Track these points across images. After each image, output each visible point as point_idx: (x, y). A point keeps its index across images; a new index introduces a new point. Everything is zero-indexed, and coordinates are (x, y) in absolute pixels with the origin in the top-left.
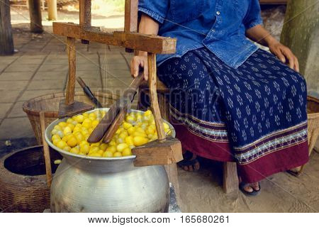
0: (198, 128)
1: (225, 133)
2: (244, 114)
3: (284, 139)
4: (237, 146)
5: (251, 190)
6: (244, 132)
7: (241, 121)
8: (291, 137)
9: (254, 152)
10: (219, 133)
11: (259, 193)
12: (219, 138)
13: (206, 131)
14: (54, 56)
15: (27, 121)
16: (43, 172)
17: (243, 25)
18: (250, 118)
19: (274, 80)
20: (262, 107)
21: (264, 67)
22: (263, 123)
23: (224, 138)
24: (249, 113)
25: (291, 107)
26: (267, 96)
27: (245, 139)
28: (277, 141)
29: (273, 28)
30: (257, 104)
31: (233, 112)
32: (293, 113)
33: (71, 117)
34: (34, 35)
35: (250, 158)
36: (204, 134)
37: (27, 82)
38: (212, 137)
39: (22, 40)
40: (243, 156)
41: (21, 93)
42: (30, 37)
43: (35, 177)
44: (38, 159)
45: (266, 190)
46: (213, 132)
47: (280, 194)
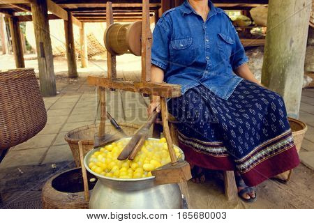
0: (202, 147)
1: (225, 149)
2: (238, 134)
3: (274, 147)
4: (237, 159)
5: (249, 198)
6: (240, 148)
7: (236, 140)
8: (280, 144)
9: (251, 161)
10: (220, 150)
11: (255, 200)
12: (220, 153)
13: (209, 149)
14: (86, 95)
15: (68, 148)
16: (82, 189)
17: (230, 65)
18: (243, 136)
19: (255, 102)
20: (252, 126)
21: (248, 93)
22: (254, 137)
23: (225, 153)
24: (242, 132)
25: (274, 120)
26: (253, 116)
27: (242, 153)
28: (269, 149)
29: (255, 64)
30: (247, 123)
31: (229, 133)
32: (277, 124)
33: (103, 146)
34: (71, 80)
35: (248, 167)
36: (208, 152)
37: (67, 117)
38: (214, 153)
39: (62, 84)
40: (242, 166)
41: (63, 126)
42: (68, 81)
43: (75, 194)
44: (76, 178)
45: (261, 197)
46: (214, 150)
47: (272, 200)
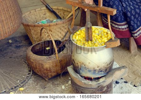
0: (116, 26)
2: (135, 18)
4: (133, 31)
7: (134, 21)
9: (140, 32)
10: (125, 26)
23: (127, 28)
27: (136, 27)
31: (130, 18)
33: (75, 33)
40: (136, 35)
